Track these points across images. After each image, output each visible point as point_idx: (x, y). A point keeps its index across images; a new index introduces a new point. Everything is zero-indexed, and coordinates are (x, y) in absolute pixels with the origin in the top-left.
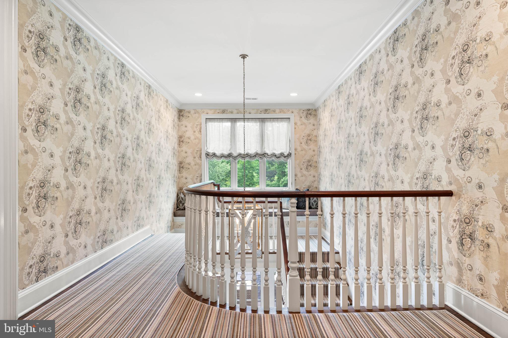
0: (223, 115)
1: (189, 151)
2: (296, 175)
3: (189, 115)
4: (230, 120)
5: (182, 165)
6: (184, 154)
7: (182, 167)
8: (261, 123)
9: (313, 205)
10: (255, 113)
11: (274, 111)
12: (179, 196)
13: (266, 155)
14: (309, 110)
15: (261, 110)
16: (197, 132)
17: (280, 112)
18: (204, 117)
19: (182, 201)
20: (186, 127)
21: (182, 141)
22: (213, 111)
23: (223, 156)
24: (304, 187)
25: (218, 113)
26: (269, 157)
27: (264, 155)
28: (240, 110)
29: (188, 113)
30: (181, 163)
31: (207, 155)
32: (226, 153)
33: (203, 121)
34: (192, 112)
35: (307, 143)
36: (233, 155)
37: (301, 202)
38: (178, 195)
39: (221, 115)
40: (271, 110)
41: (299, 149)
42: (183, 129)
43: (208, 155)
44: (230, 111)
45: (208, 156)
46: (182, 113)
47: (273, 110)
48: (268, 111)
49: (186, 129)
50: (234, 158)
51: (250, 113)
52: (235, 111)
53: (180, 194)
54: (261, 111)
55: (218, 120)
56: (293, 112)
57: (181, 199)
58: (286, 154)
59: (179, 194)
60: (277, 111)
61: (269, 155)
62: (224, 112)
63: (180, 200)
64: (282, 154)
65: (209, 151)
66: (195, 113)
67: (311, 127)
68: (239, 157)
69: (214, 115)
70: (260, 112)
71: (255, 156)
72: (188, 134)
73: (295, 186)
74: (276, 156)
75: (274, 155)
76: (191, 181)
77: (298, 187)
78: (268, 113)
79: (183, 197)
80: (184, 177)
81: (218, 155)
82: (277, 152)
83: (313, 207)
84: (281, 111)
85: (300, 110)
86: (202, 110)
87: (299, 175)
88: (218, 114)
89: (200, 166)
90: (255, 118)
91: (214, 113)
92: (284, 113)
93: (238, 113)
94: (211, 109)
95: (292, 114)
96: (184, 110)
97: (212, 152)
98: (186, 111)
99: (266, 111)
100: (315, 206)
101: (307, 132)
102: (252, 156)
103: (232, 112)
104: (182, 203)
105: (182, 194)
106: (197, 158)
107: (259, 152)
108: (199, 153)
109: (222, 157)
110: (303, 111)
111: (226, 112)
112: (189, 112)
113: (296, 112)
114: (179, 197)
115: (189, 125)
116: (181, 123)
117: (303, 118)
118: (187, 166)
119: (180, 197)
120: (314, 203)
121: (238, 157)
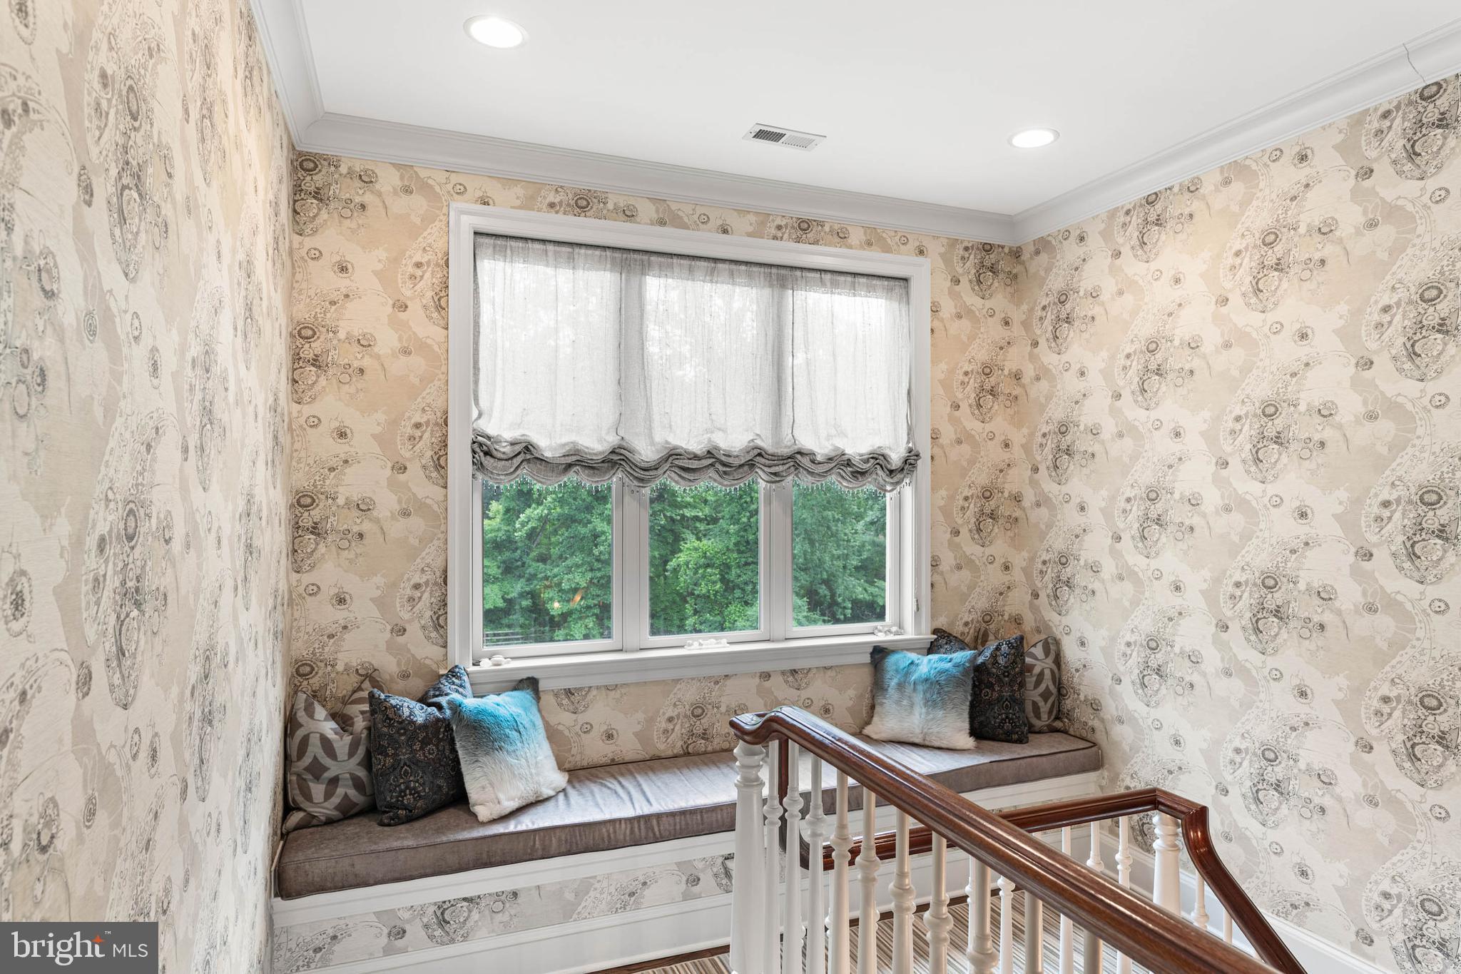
0: (581, 220)
1: (364, 427)
2: (935, 564)
3: (368, 198)
4: (618, 255)
5: (316, 514)
6: (323, 446)
7: (315, 530)
8: (776, 291)
9: (1038, 717)
10: (749, 235)
11: (841, 236)
12: (300, 733)
13: (805, 461)
14: (987, 248)
15: (779, 221)
16: (415, 308)
17: (869, 244)
18: (466, 218)
19: (326, 761)
20: (343, 269)
21: (315, 362)
22: (519, 191)
23: (579, 463)
24: (967, 618)
25: (552, 205)
26: (820, 469)
27: (796, 460)
28: (674, 207)
29: (358, 183)
30: (302, 502)
31: (483, 450)
32: (596, 443)
33: (462, 245)
34: (388, 180)
35: (979, 406)
36: (636, 458)
37: (990, 703)
38: (290, 725)
39: (571, 219)
40: (827, 228)
41: (948, 433)
42: (324, 279)
43: (487, 453)
44: (622, 203)
45: (488, 462)
46: (319, 179)
47: (836, 227)
48: (816, 229)
49: (342, 283)
50: (641, 474)
51: (725, 231)
52: (647, 210)
53: (311, 714)
54: (779, 228)
55: (551, 247)
56: (921, 252)
57: (315, 749)
58: (896, 457)
59: (301, 716)
60: (856, 236)
61: (819, 458)
62: (582, 204)
63: (307, 760)
64: (878, 459)
65: (491, 431)
66: (407, 190)
67: (995, 331)
68: (668, 465)
69: (522, 213)
70: (773, 231)
71: (751, 465)
72: (352, 320)
73: (934, 616)
74: (849, 463)
75: (841, 462)
76: (376, 613)
77: (942, 622)
78: (816, 242)
79: (331, 735)
80: (328, 591)
81: (548, 454)
82: (857, 448)
83: (1038, 724)
84: (874, 240)
85: (953, 243)
86: (454, 178)
87: (948, 560)
88: (552, 216)
89: (439, 517)
90: (747, 263)
91: (528, 204)
92: (887, 249)
93: (662, 223)
94: (508, 182)
95: (921, 259)
96: (334, 163)
97: (508, 435)
98: (343, 169)
99: (804, 228)
100: (1044, 716)
101: (981, 353)
102: (737, 462)
103: (629, 214)
104: (328, 775)
105: (320, 712)
106: (414, 469)
107: (767, 444)
108: (428, 438)
109: (569, 466)
110: (966, 249)
111: (596, 206)
112: (367, 179)
113: (935, 248)
114: (305, 741)
115: (367, 263)
116: (309, 242)
117: (964, 281)
118: (353, 522)
119: (315, 741)
120: (1041, 704)
121: (660, 471)
